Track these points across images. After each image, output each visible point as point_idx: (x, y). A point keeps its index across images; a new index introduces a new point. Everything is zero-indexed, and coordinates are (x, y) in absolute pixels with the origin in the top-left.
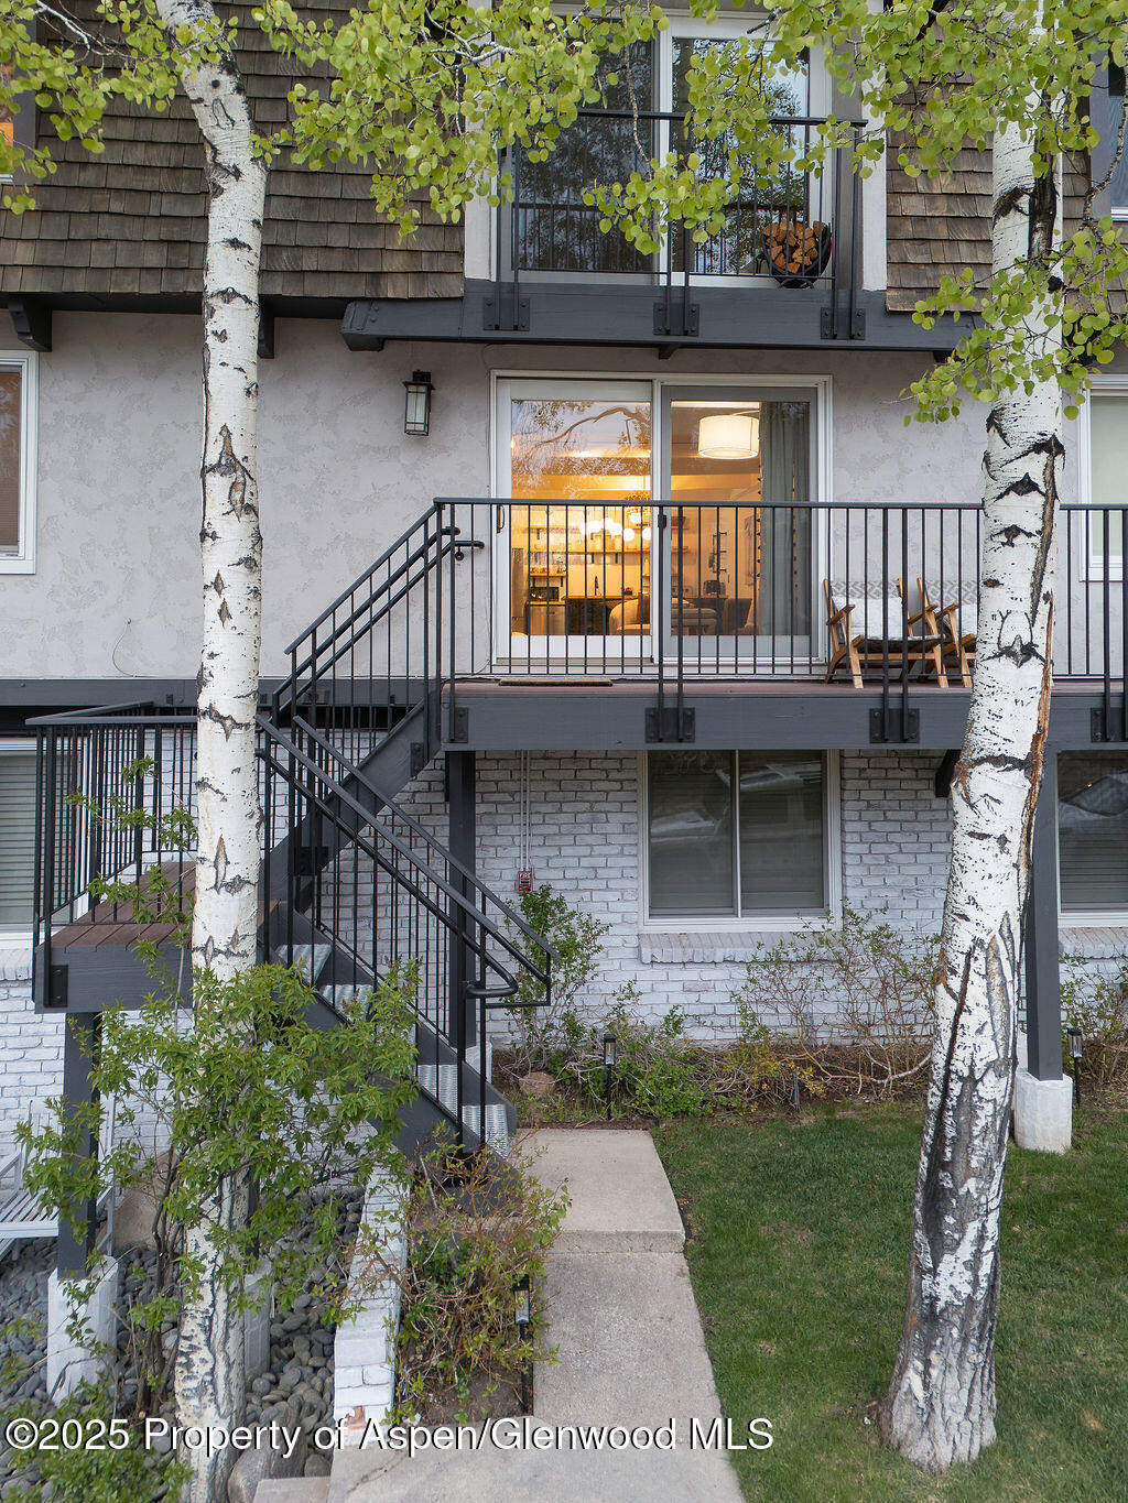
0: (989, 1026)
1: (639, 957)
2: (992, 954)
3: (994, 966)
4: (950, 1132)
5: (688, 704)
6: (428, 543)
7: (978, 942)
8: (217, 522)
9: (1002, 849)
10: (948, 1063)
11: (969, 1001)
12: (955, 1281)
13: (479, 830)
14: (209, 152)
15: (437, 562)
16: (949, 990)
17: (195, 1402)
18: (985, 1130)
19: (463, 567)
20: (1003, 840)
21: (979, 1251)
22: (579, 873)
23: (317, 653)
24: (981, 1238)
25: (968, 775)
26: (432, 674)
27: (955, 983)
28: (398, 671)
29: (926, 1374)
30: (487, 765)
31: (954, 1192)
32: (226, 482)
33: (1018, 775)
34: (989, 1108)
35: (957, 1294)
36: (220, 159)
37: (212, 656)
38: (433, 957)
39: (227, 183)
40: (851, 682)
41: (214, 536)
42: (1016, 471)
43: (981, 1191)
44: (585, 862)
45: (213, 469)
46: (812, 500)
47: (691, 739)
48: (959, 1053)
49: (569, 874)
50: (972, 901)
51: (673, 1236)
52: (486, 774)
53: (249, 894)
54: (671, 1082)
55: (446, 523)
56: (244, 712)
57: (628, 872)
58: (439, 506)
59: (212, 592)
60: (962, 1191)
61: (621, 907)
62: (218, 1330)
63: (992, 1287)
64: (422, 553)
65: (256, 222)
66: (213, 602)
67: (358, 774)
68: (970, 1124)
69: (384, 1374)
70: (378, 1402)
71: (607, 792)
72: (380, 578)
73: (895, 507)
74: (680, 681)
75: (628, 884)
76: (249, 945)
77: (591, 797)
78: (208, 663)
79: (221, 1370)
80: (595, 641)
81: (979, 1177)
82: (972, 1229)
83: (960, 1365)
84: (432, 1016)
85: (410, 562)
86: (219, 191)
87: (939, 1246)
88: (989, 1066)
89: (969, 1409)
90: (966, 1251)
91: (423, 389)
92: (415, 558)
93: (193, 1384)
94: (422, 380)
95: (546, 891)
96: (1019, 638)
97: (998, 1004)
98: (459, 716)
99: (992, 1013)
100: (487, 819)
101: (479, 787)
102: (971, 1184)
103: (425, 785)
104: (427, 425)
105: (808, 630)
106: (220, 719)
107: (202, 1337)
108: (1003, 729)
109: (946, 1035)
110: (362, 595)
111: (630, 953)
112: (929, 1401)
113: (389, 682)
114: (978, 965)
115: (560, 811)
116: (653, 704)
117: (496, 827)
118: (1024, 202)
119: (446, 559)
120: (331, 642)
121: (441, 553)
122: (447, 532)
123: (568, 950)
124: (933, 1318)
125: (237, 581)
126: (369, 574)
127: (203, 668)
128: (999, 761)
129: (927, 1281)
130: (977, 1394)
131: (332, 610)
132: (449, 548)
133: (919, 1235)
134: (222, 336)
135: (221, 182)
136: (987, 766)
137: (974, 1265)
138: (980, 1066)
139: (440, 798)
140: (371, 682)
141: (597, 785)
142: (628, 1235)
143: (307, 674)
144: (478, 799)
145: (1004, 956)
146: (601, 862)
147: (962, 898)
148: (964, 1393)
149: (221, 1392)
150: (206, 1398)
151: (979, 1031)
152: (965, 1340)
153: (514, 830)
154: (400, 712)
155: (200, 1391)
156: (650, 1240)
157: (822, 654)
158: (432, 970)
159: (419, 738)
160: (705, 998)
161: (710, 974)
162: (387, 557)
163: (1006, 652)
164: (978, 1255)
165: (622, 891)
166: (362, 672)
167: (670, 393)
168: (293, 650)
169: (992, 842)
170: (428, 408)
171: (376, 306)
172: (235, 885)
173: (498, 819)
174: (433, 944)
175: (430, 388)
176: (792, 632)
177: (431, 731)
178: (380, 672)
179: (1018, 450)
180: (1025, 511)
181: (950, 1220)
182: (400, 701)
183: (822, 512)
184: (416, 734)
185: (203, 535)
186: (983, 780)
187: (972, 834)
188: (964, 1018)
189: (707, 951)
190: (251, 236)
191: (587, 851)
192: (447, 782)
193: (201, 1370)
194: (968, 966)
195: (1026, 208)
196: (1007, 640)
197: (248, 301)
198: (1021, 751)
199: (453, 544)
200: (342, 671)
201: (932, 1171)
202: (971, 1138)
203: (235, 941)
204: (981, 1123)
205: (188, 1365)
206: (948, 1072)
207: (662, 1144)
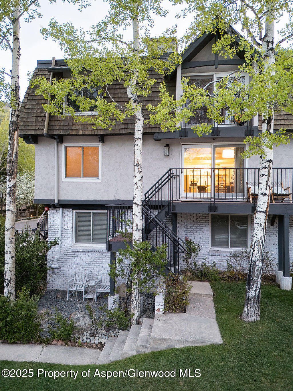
0: (258, 254)
1: (209, 254)
2: (259, 242)
3: (259, 244)
4: (252, 270)
5: (216, 205)
6: (169, 176)
7: (256, 240)
8: (136, 174)
9: (261, 226)
10: (251, 259)
11: (255, 250)
12: (252, 293)
13: (178, 229)
14: (135, 116)
15: (170, 179)
16: (252, 248)
17: (134, 309)
18: (257, 270)
19: (175, 180)
20: (261, 224)
21: (256, 289)
22: (197, 238)
23: (149, 195)
24: (257, 287)
25: (256, 214)
26: (169, 200)
27: (253, 247)
28: (163, 199)
29: (247, 308)
30: (179, 217)
31: (252, 280)
32: (137, 168)
33: (264, 214)
34: (258, 266)
35: (253, 296)
36: (137, 117)
37: (135, 195)
38: (169, 252)
39: (138, 121)
40: (250, 202)
41: (136, 176)
42: (264, 165)
43: (256, 280)
44: (198, 236)
45: (136, 166)
46: (244, 167)
47: (217, 211)
48: (253, 258)
49: (195, 238)
50: (256, 234)
51: (211, 295)
52: (179, 218)
53: (141, 231)
54: (213, 274)
55: (172, 172)
56: (140, 203)
57: (207, 238)
58: (170, 169)
59: (135, 185)
60: (253, 279)
61: (205, 245)
62: (137, 298)
63: (259, 295)
64: (168, 178)
65: (142, 127)
66: (136, 186)
67: (156, 216)
68: (255, 269)
69: (163, 304)
70: (162, 308)
71: (203, 223)
72: (160, 182)
73: (257, 168)
74: (215, 201)
75: (207, 240)
76: (141, 240)
77: (200, 224)
78: (135, 196)
79: (138, 304)
80: (202, 194)
81: (256, 277)
82: (255, 285)
83: (253, 307)
84: (169, 259)
85: (165, 179)
86: (137, 122)
87: (250, 288)
88: (258, 260)
89: (254, 314)
90: (254, 289)
91: (168, 147)
92: (166, 178)
93: (133, 306)
94: (168, 146)
95: (191, 241)
96: (264, 192)
97: (260, 250)
98: (174, 206)
99: (259, 252)
100: (179, 227)
101: (178, 221)
102: (255, 278)
103: (168, 220)
104: (169, 154)
105: (243, 192)
106: (137, 204)
107: (135, 299)
108: (261, 207)
109: (251, 255)
110: (157, 185)
111: (207, 253)
112: (248, 312)
113: (162, 201)
114: (256, 244)
115: (194, 226)
116: (210, 205)
117: (181, 228)
118: (266, 121)
119: (172, 179)
120: (152, 193)
121: (171, 178)
122: (172, 174)
123: (194, 250)
124: (249, 299)
125: (139, 183)
126: (158, 182)
127: (134, 197)
128: (260, 212)
129: (248, 293)
130: (256, 312)
131: (152, 188)
132: (172, 177)
133: (247, 287)
134: (137, 145)
135: (137, 121)
136: (259, 212)
137: (255, 291)
138: (256, 260)
139: (171, 223)
140: (158, 201)
141: (201, 221)
142: (203, 294)
143: (147, 199)
144: (178, 223)
145: (261, 243)
146: (202, 236)
147: (254, 234)
148: (254, 311)
149: (138, 308)
150: (135, 308)
151: (256, 254)
152: (254, 303)
153: (185, 229)
154: (163, 206)
155: (134, 307)
156: (207, 295)
157: (246, 196)
158: (169, 254)
159: (167, 210)
160: (222, 263)
161: (223, 258)
162: (161, 178)
163: (262, 194)
164: (256, 290)
165: (206, 242)
166: (157, 199)
167: (215, 146)
168: (145, 195)
169: (259, 225)
170: (169, 151)
171: (160, 133)
172: (139, 230)
173: (182, 227)
174: (169, 250)
175: (169, 147)
176: (240, 192)
177: (169, 209)
178: (160, 199)
179: (264, 162)
180: (265, 172)
181: (251, 284)
182: (163, 204)
183: (246, 170)
184: (166, 209)
185: (134, 176)
186: (258, 215)
187: (256, 223)
188: (254, 252)
189: (223, 254)
190: (141, 129)
191: (199, 234)
192: (172, 220)
193: (135, 304)
194: (255, 244)
195: (266, 122)
196: (262, 193)
197: (141, 139)
198: (264, 210)
199: (173, 176)
200: (154, 199)
201: (249, 277)
202: (255, 271)
203: (139, 239)
204: (257, 269)
205: (133, 303)
206: (251, 261)
207: (211, 284)
